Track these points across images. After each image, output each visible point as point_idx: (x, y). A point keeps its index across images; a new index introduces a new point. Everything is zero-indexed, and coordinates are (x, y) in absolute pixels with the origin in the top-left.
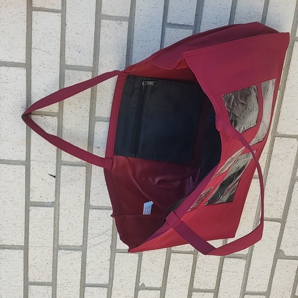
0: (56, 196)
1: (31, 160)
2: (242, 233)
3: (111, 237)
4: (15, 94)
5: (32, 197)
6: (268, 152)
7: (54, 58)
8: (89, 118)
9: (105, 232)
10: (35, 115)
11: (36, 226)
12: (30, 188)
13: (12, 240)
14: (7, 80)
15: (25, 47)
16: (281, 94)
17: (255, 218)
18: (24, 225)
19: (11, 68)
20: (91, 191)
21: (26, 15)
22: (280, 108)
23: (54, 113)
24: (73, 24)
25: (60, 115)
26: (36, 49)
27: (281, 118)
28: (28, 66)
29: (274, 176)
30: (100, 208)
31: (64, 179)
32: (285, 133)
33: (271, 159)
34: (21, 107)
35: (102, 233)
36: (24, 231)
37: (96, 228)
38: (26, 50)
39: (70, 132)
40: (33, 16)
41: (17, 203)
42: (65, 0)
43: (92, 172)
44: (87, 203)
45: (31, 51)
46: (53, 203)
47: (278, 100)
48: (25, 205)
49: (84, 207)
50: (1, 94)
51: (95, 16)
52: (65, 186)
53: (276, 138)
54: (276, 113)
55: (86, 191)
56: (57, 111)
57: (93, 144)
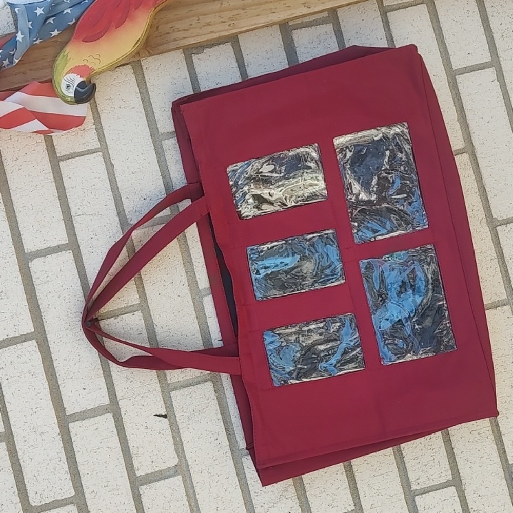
0: (177, 453)
1: (118, 399)
3: (297, 501)
4: (64, 296)
5: (139, 468)
6: (497, 256)
7: (109, 219)
8: (190, 296)
9: (284, 494)
10: (104, 320)
12: (130, 451)
14: (47, 277)
15: (62, 218)
16: (472, 159)
19: (49, 256)
21: (51, 171)
22: (482, 180)
23: (133, 306)
24: (123, 161)
25: (144, 306)
26: (79, 215)
27: (490, 195)
28: (73, 245)
31: (183, 415)
32: (508, 217)
33: (508, 266)
34: (80, 314)
35: (279, 497)
38: (65, 222)
39: (168, 329)
40: (62, 170)
41: (115, 487)
42: (101, 133)
43: (224, 386)
44: (234, 449)
45: (72, 221)
46: (177, 468)
47: (472, 168)
48: (131, 488)
49: (231, 457)
50: (43, 303)
51: (151, 140)
52: (188, 428)
53: (498, 228)
54: (479, 190)
55: (226, 425)
56: (137, 302)
57: (210, 336)
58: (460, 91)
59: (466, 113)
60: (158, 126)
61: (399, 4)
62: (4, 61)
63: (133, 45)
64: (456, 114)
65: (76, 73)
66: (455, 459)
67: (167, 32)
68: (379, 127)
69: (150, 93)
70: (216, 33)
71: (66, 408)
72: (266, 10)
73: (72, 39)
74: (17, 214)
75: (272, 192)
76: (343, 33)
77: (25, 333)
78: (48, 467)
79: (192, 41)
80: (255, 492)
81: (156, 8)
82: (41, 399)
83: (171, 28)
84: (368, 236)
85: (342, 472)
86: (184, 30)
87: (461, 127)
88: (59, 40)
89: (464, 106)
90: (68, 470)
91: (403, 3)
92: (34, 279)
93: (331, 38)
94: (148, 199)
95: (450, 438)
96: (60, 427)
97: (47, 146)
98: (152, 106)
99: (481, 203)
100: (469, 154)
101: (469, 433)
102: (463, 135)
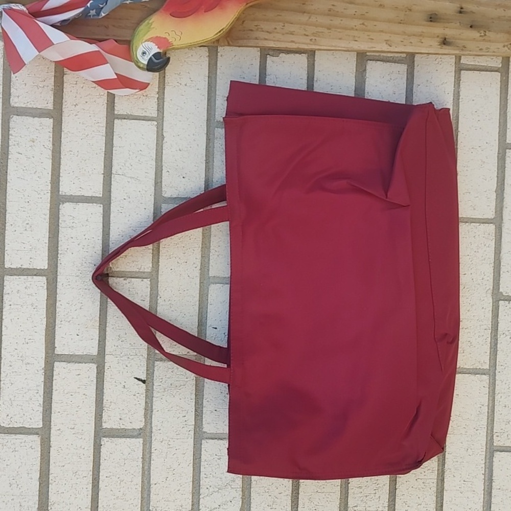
0: (145, 418)
1: (106, 353)
2: (468, 477)
3: (241, 493)
4: (84, 244)
5: (107, 420)
6: (492, 328)
7: (146, 187)
8: (199, 280)
9: (230, 484)
10: (114, 278)
11: (112, 474)
12: (102, 403)
13: (70, 504)
14: (73, 223)
15: (103, 172)
16: (498, 231)
17: (486, 448)
18: (91, 473)
19: (81, 204)
20: (204, 405)
21: (105, 126)
22: (500, 253)
23: (144, 272)
24: (174, 136)
25: (153, 276)
26: (119, 174)
27: (503, 269)
28: (106, 201)
29: (506, 368)
30: (221, 437)
31: (160, 386)
33: (498, 339)
34: (93, 265)
35: (225, 484)
36: (91, 485)
37: (214, 475)
38: (104, 177)
39: (170, 304)
40: (115, 128)
41: (81, 431)
42: (162, 103)
44: (198, 429)
45: (111, 178)
46: (141, 431)
47: (494, 240)
48: (95, 436)
49: (193, 436)
50: (62, 246)
51: (206, 124)
52: (161, 399)
53: (501, 302)
54: (494, 261)
55: (197, 406)
56: (149, 270)
57: (206, 322)
58: (506, 164)
59: (505, 187)
60: (216, 114)
61: (476, 65)
62: (91, 11)
63: (216, 33)
64: (496, 185)
65: (155, 43)
66: (395, 498)
67: (251, 29)
69: (218, 79)
70: (296, 43)
71: (56, 348)
72: (349, 36)
73: (161, 10)
74: (62, 157)
76: (415, 77)
77: (38, 268)
78: (25, 395)
79: (271, 44)
80: (205, 474)
81: (247, 4)
82: (36, 332)
83: (256, 26)
86: (268, 32)
87: (497, 198)
88: (148, 6)
89: (506, 180)
90: (42, 403)
91: (479, 65)
92: (60, 221)
93: (402, 78)
94: (187, 178)
95: (396, 478)
96: (46, 362)
97: (108, 101)
98: (217, 92)
99: (493, 274)
100: (496, 226)
101: (415, 480)
102: (496, 207)
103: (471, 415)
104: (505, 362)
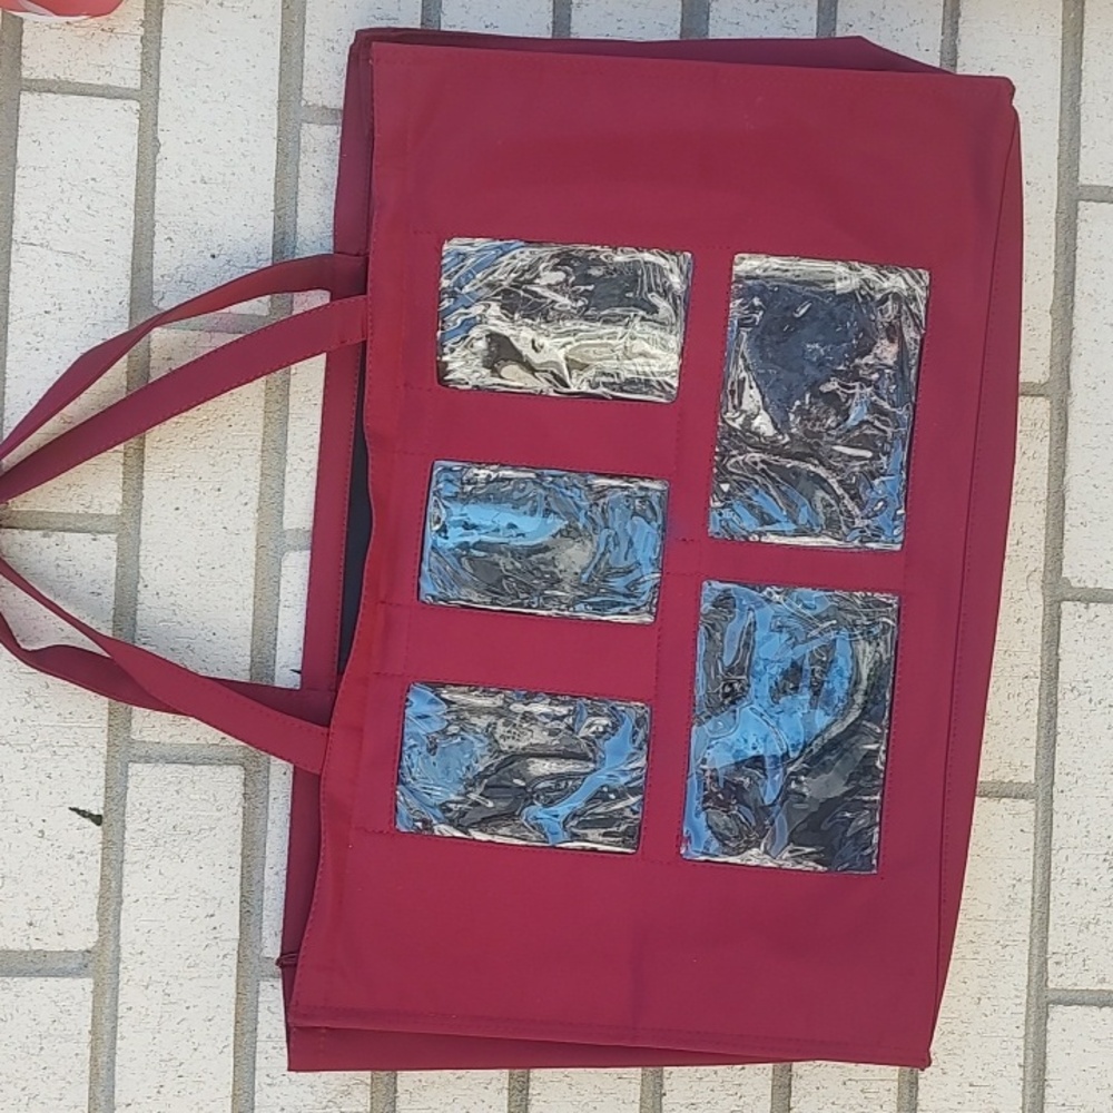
0: (101, 919)
2: (980, 1073)
6: (1042, 673)
7: (107, 279)
8: (254, 537)
9: (338, 1100)
10: (16, 531)
16: (1056, 418)
17: (1029, 995)
22: (1063, 475)
23: (100, 516)
24: (186, 143)
25: (127, 527)
26: (31, 244)
27: (1071, 518)
29: (1081, 783)
31: (143, 830)
32: (1098, 586)
33: (1060, 703)
35: (324, 1104)
39: (173, 604)
40: (21, 115)
42: (154, 53)
43: (271, 788)
44: (248, 952)
45: (9, 253)
46: (89, 957)
47: (1048, 439)
49: (235, 971)
51: (275, 111)
52: (147, 867)
53: (1067, 606)
54: (1048, 497)
55: (247, 888)
56: (114, 510)
57: (275, 655)
58: (1078, 241)
59: (1076, 300)
60: (304, 84)
64: (1051, 295)
68: (859, 262)
75: (541, 340)
80: (268, 1076)
84: (745, 524)
85: (500, 1086)
87: (1054, 330)
89: (1077, 282)
93: (805, 7)
94: (222, 259)
95: (790, 1079)
98: (307, 26)
99: (1044, 532)
100: (1051, 403)
101: (840, 1083)
102: (1052, 352)
103: (989, 906)
104: (1076, 766)
